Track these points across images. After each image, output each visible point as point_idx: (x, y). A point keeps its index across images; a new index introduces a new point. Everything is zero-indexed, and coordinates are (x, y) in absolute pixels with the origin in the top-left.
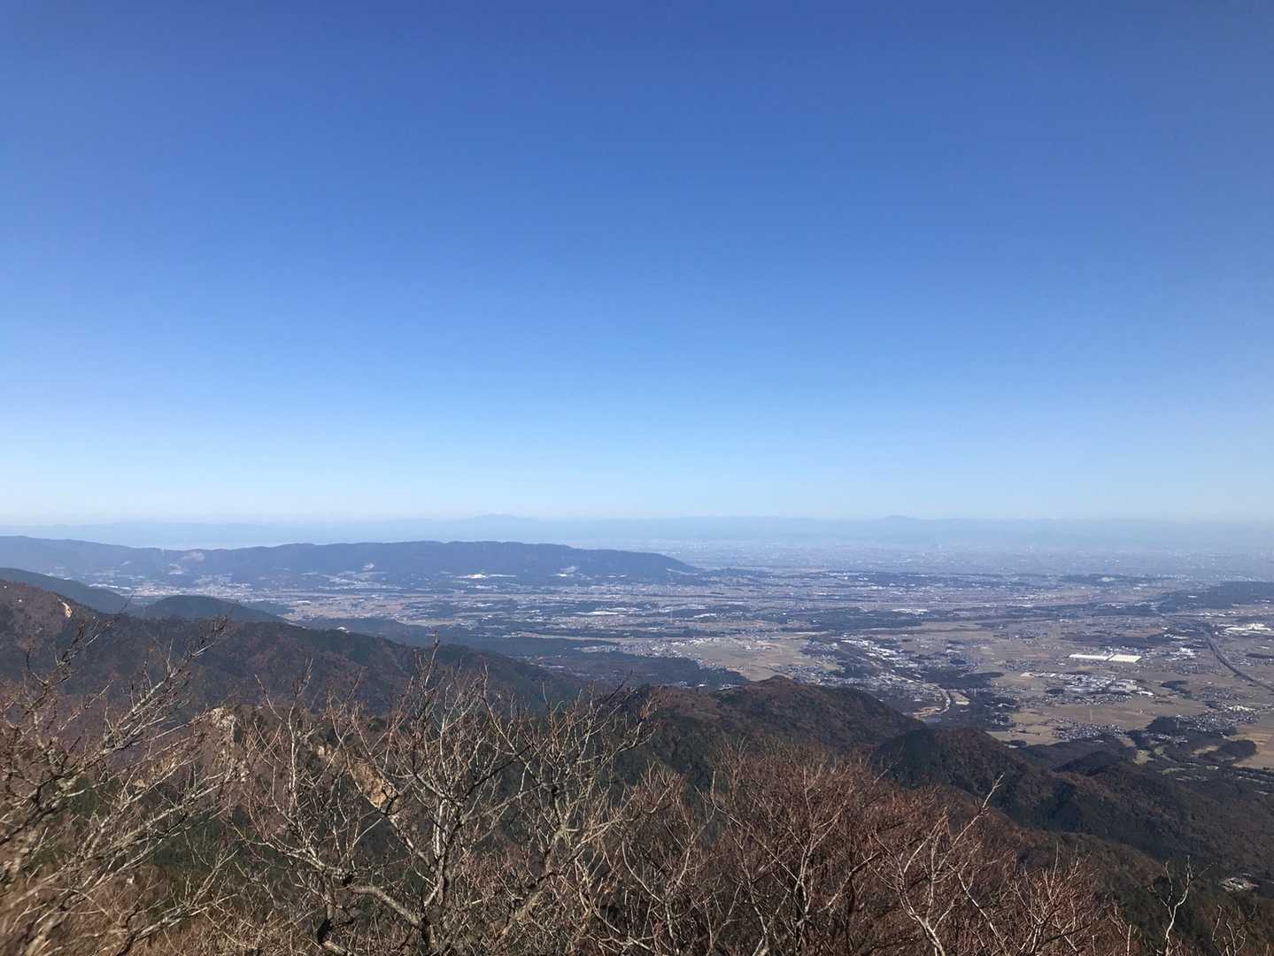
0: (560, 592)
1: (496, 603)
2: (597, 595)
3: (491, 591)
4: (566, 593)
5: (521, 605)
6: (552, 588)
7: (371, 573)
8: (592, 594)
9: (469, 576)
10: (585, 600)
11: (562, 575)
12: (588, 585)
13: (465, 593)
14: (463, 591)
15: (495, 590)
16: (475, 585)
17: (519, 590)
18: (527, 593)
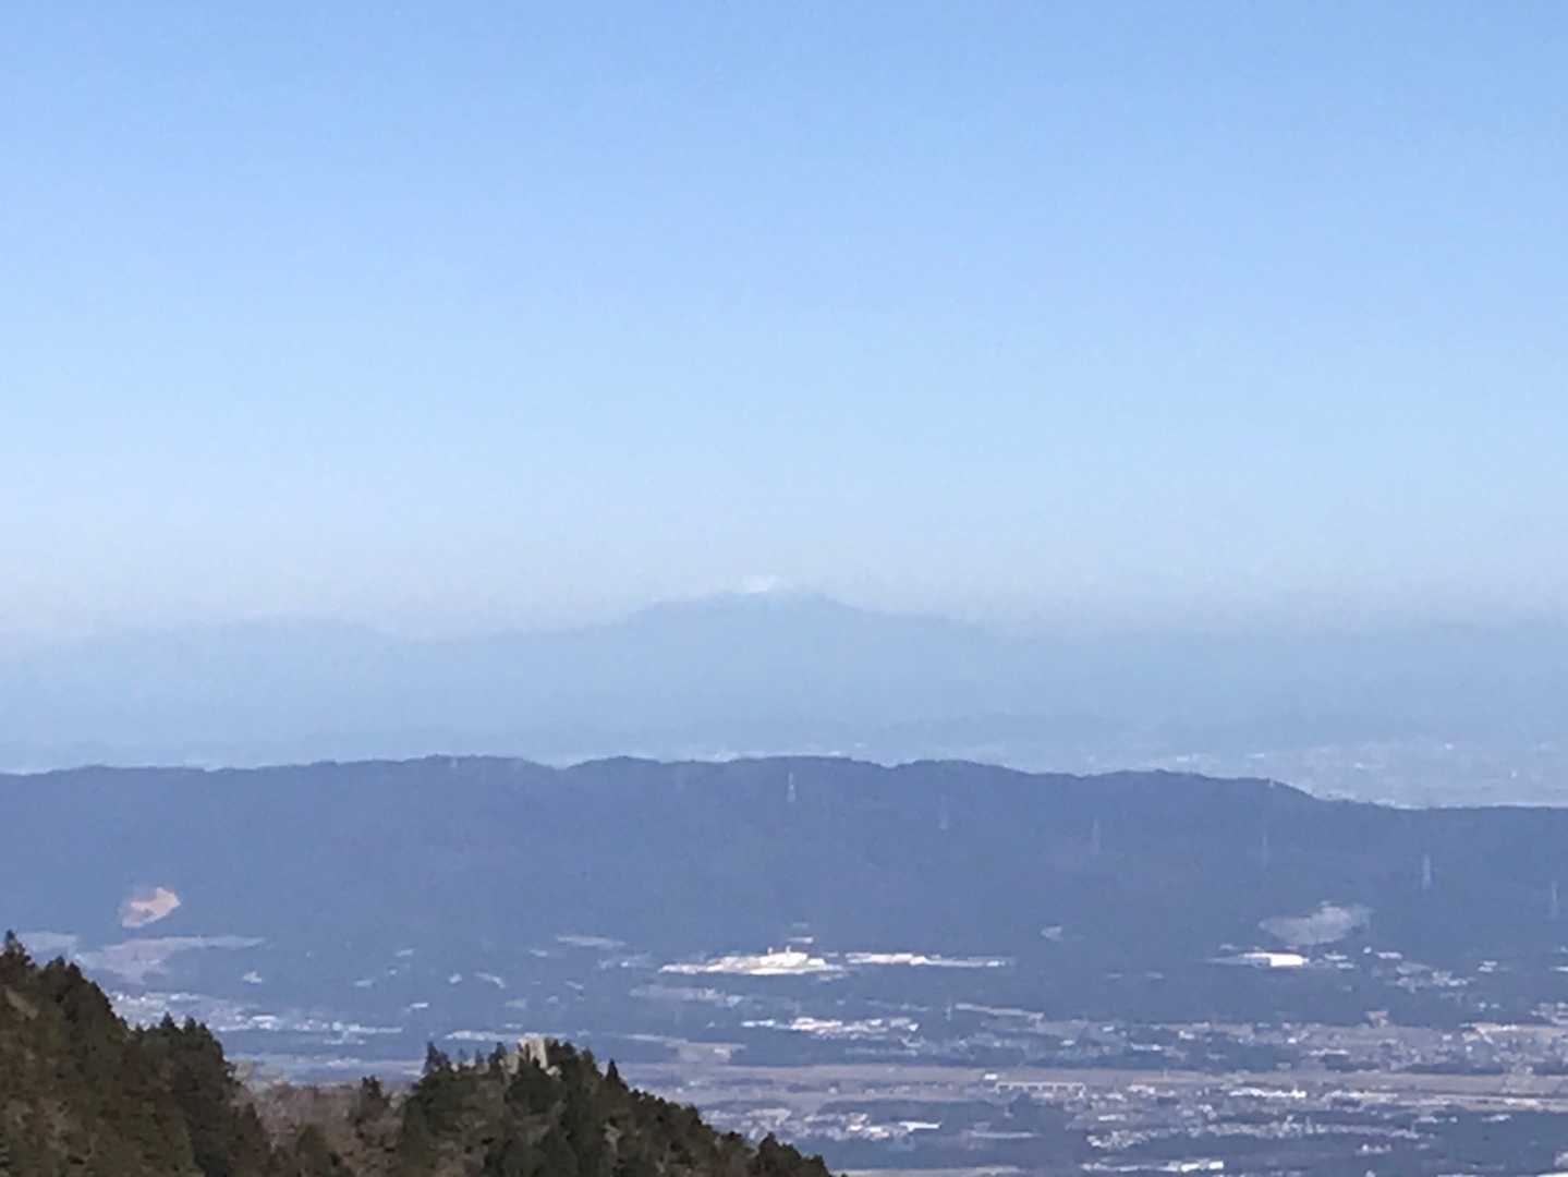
0: (1294, 1058)
1: (956, 1115)
2: (1528, 1079)
3: (885, 1050)
4: (1331, 1063)
5: (1103, 1131)
6: (1245, 1034)
7: (173, 943)
8: (1498, 1070)
9: (728, 964)
10: (1466, 1102)
11: (1278, 960)
12: (1458, 1017)
13: (737, 1058)
14: (723, 1051)
15: (913, 1048)
16: (789, 1017)
17: (1052, 1042)
18: (1104, 1063)
